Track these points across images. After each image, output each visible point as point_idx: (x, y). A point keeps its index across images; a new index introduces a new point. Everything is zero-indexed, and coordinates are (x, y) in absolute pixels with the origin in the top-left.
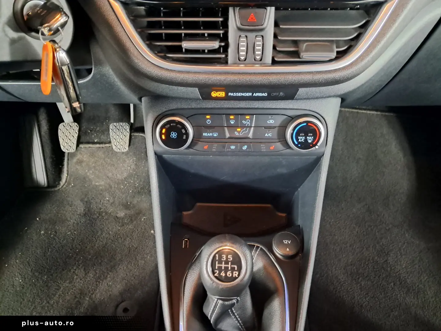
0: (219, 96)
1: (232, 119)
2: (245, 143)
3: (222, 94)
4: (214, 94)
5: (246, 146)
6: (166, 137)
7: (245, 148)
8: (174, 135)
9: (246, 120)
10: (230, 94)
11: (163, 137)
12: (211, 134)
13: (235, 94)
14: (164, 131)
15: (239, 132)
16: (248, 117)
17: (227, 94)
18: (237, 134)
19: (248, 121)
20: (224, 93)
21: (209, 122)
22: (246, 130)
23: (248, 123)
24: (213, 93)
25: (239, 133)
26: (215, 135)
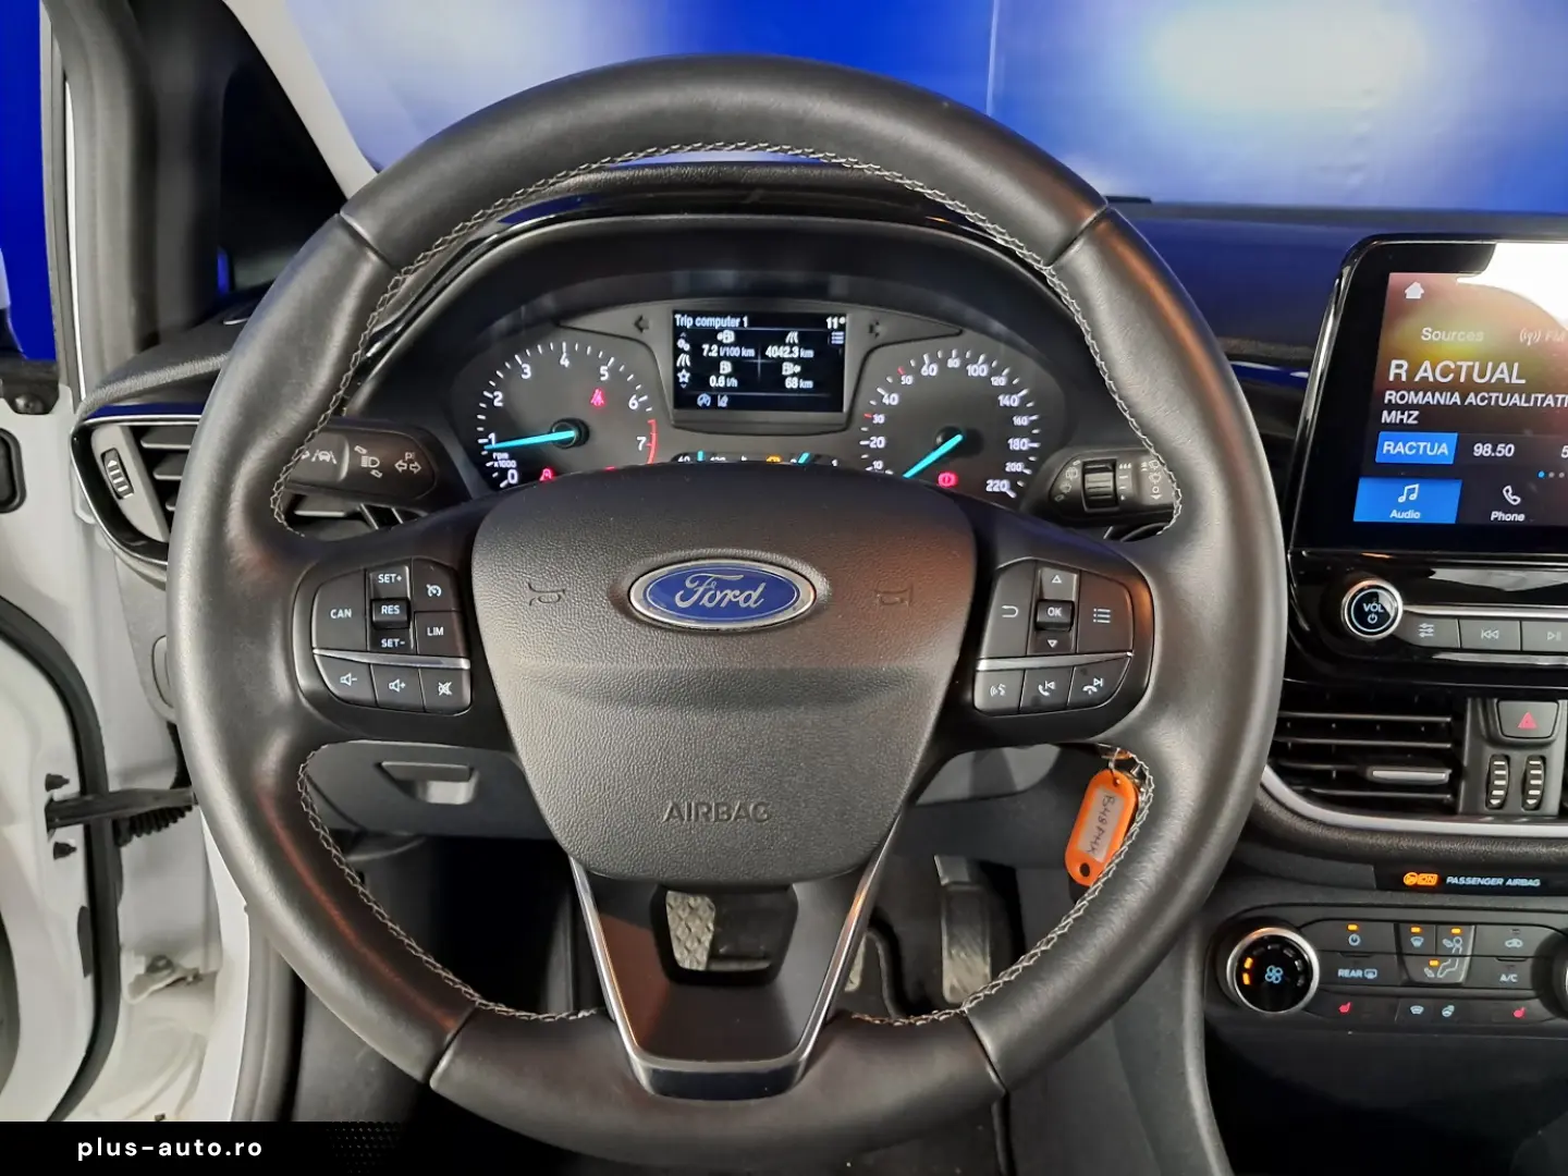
0: (1423, 883)
1: (1415, 934)
2: (1449, 999)
3: (1430, 879)
4: (1410, 879)
5: (1451, 1008)
6: (1251, 979)
7: (1448, 1012)
8: (1274, 975)
9: (1451, 937)
10: (1450, 880)
11: (1246, 979)
12: (1358, 974)
13: (1462, 881)
14: (1248, 963)
15: (1435, 969)
16: (1456, 931)
17: (1442, 880)
18: (1429, 974)
19: (1458, 941)
20: (1436, 876)
21: (1355, 941)
22: (1452, 965)
23: (1458, 946)
24: (1408, 875)
25: (1436, 974)
26: (1371, 976)
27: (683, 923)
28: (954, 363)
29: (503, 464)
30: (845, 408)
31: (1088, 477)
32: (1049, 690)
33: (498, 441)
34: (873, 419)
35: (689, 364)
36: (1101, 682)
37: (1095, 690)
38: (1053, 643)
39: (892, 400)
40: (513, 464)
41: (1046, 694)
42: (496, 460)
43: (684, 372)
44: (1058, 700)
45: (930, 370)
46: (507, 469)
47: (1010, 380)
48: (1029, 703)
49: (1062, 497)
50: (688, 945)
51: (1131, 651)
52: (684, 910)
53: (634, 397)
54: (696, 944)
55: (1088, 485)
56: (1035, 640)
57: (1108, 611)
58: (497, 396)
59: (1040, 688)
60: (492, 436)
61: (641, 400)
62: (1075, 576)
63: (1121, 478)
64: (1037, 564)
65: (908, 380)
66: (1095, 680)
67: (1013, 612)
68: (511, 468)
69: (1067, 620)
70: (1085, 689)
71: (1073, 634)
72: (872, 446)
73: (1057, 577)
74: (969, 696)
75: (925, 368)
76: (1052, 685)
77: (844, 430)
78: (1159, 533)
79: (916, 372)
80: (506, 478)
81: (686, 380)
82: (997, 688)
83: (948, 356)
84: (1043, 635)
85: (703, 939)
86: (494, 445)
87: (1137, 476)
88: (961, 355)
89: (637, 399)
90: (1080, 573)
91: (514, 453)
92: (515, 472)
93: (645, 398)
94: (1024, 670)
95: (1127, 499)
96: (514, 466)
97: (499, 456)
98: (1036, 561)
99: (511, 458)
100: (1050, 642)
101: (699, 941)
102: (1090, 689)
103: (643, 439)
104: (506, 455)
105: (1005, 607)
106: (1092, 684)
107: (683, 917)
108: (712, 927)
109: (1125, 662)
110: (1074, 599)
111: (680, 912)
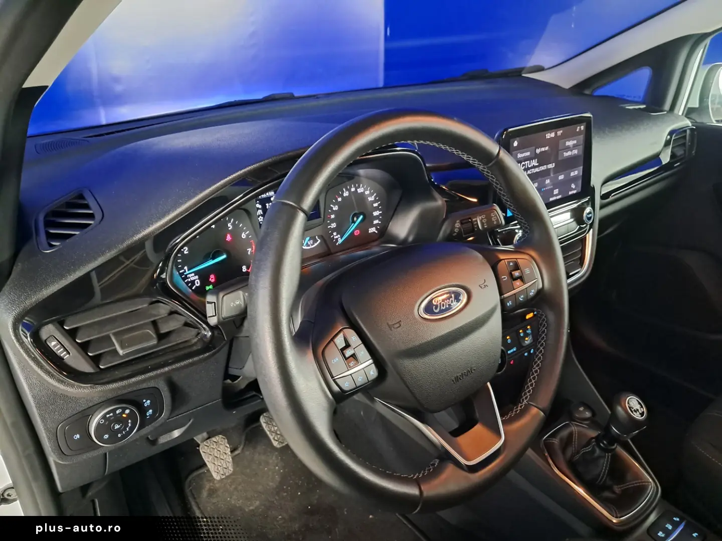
27: (216, 450)
28: (353, 189)
29: (192, 279)
30: (322, 216)
32: (522, 298)
33: (188, 270)
34: (331, 217)
35: (262, 213)
39: (336, 208)
40: (197, 277)
42: (189, 278)
43: (260, 217)
45: (346, 194)
46: (195, 280)
47: (370, 192)
49: (456, 234)
50: (222, 458)
52: (213, 444)
53: (243, 233)
54: (225, 456)
58: (185, 249)
60: (186, 268)
61: (246, 233)
65: (340, 199)
67: (505, 278)
68: (196, 279)
72: (332, 227)
75: (344, 193)
76: (522, 296)
77: (322, 224)
79: (342, 196)
80: (195, 284)
81: (262, 220)
83: (351, 187)
85: (227, 453)
86: (187, 272)
88: (355, 186)
89: (245, 234)
91: (196, 273)
92: (198, 280)
93: (248, 232)
96: (197, 278)
97: (190, 275)
99: (195, 275)
101: (225, 453)
103: (250, 249)
104: (193, 274)
107: (214, 447)
108: (228, 446)
111: (212, 447)
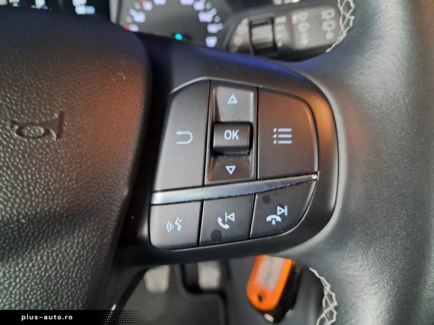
31: (255, 31)
32: (229, 222)
36: (285, 211)
37: (279, 219)
38: (231, 169)
41: (227, 227)
44: (240, 232)
48: (208, 237)
51: (316, 173)
55: (254, 38)
56: (212, 166)
57: (289, 130)
59: (220, 220)
62: (252, 95)
63: (278, 29)
64: (211, 85)
66: (279, 208)
67: (187, 137)
69: (245, 142)
70: (269, 219)
71: (252, 158)
73: (233, 97)
74: (145, 231)
76: (232, 217)
78: (329, 50)
82: (173, 224)
84: (221, 160)
87: (291, 27)
90: (257, 91)
94: (202, 201)
95: (283, 46)
98: (210, 81)
100: (228, 168)
102: (274, 219)
105: (179, 133)
106: (276, 214)
109: (310, 185)
110: (251, 119)
